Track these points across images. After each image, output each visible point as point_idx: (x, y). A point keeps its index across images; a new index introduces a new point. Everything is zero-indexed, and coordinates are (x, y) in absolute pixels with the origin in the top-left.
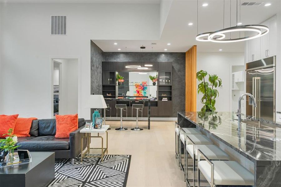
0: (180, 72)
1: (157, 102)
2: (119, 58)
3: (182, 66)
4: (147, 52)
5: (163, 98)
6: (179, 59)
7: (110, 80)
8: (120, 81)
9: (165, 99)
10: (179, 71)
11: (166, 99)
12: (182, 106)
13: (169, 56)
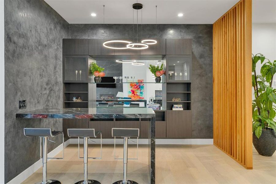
0: (202, 60)
1: (163, 113)
2: (96, 34)
3: (207, 48)
4: (145, 25)
5: (175, 106)
6: (201, 35)
7: (78, 73)
8: (97, 74)
9: (178, 108)
10: (202, 56)
11: (180, 107)
12: (208, 119)
13: (184, 31)
